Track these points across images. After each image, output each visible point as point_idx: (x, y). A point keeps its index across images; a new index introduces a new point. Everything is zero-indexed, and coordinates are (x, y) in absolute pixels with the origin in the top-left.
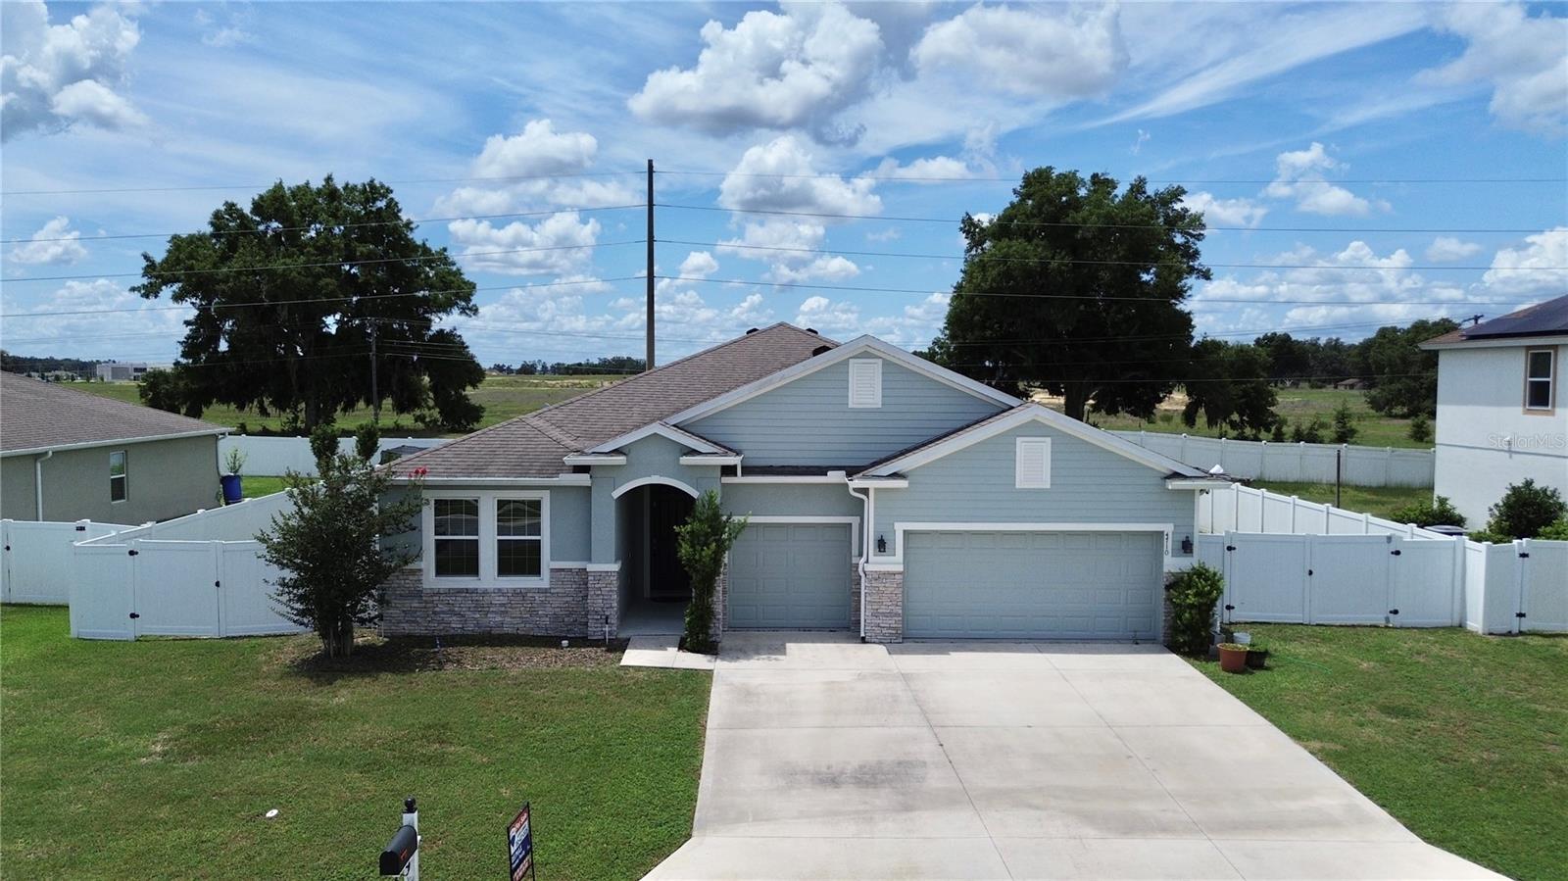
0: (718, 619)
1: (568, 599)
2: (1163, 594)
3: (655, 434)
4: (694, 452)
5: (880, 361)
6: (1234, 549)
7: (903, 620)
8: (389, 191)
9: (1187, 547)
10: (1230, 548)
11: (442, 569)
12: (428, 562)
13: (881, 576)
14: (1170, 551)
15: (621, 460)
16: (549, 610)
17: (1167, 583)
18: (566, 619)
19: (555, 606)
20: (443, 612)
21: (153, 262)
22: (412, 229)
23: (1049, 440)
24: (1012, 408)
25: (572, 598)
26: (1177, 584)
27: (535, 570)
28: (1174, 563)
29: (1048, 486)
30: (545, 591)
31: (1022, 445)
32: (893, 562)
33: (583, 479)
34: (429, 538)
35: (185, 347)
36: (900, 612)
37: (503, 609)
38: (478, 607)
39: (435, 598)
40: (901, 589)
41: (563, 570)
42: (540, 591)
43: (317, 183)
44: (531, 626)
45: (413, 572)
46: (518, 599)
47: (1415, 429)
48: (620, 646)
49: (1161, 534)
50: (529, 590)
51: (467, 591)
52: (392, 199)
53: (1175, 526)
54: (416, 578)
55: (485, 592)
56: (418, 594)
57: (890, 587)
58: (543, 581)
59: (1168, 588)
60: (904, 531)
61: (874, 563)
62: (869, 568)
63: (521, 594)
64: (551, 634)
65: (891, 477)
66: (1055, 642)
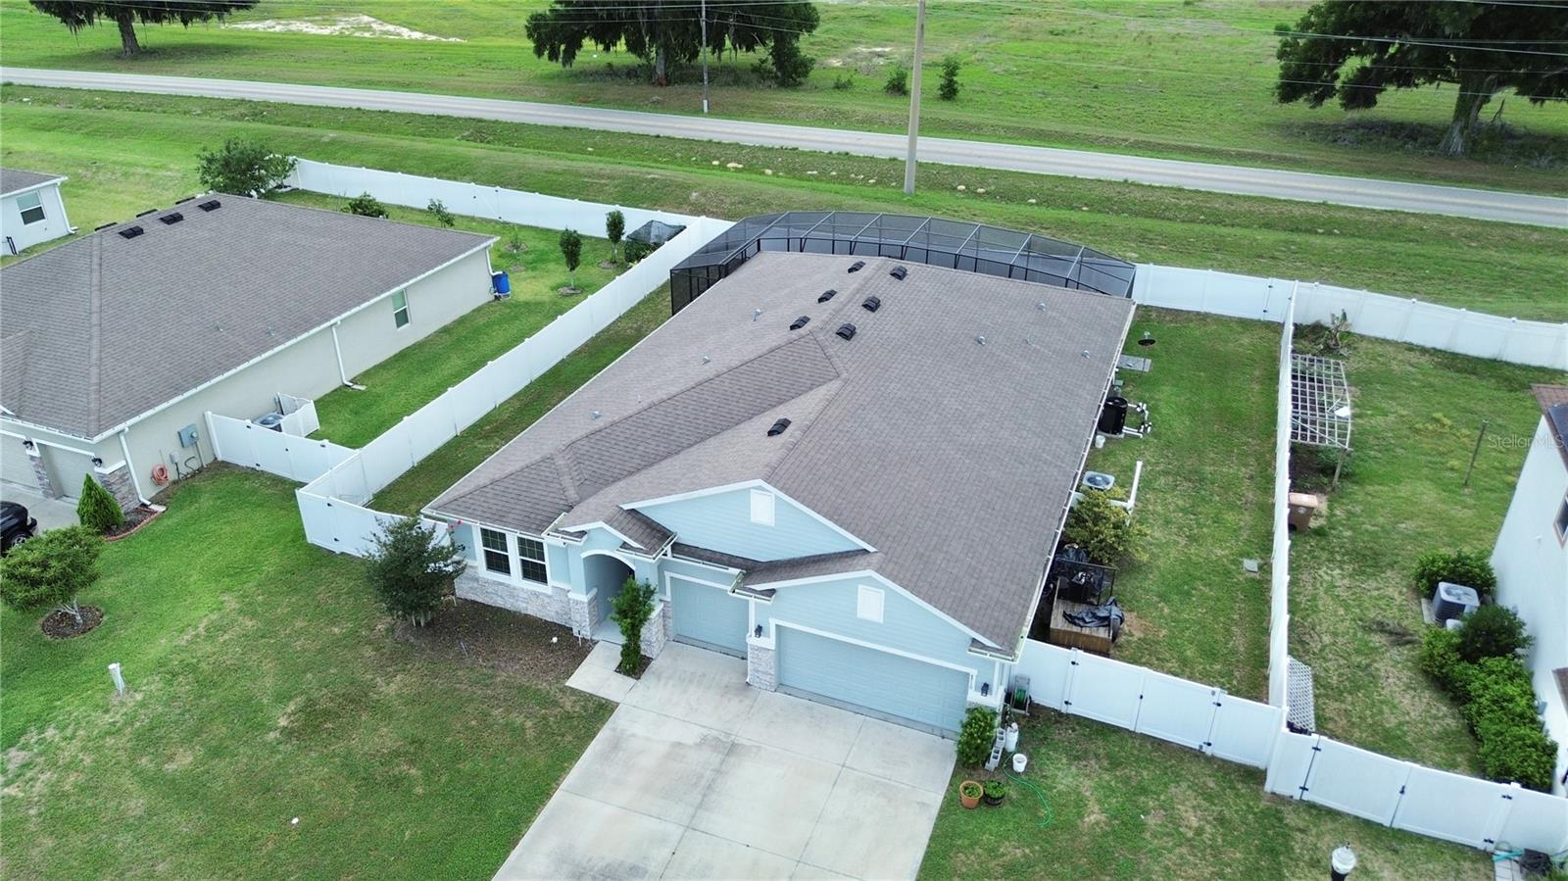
1: (563, 605)
3: (602, 527)
4: (627, 545)
5: (773, 495)
6: (1077, 664)
7: (776, 677)
9: (985, 689)
10: (1074, 663)
11: (490, 567)
12: (480, 561)
13: (760, 649)
14: (974, 687)
15: (579, 541)
17: (969, 707)
20: (492, 593)
23: (887, 592)
25: (566, 605)
27: (544, 581)
28: (975, 697)
29: (881, 622)
30: (550, 597)
31: (863, 592)
32: (768, 643)
34: (480, 547)
36: (773, 672)
37: (526, 600)
38: (512, 595)
39: (486, 584)
40: (775, 660)
41: (559, 587)
42: (547, 595)
45: (472, 566)
46: (535, 595)
48: (586, 650)
49: (967, 675)
53: (978, 672)
54: (474, 570)
55: (514, 589)
57: (767, 657)
58: (548, 590)
60: (776, 625)
61: (755, 640)
62: (751, 642)
64: (555, 621)
65: (762, 593)
66: (886, 717)
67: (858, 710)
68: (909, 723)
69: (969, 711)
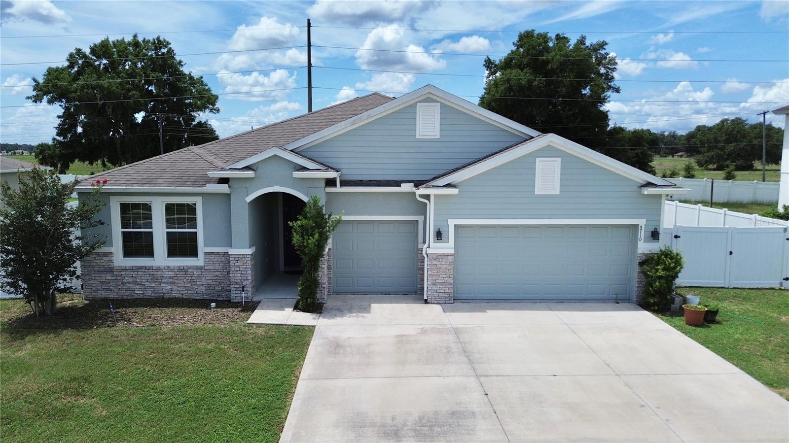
0: (324, 288)
1: (217, 273)
2: (637, 269)
3: (275, 155)
4: (304, 169)
5: (440, 104)
6: (679, 237)
7: (454, 288)
8: (168, 43)
9: (655, 235)
10: (676, 237)
11: (128, 252)
12: (117, 247)
13: (438, 257)
14: (642, 237)
15: (250, 174)
16: (204, 281)
17: (640, 261)
18: (216, 288)
19: (208, 278)
20: (129, 283)
21: (38, 83)
22: (182, 65)
23: (560, 159)
24: (532, 138)
25: (220, 273)
26: (648, 261)
27: (194, 253)
28: (645, 247)
29: (558, 193)
30: (201, 268)
31: (541, 164)
32: (447, 247)
33: (224, 188)
34: (117, 230)
35: (58, 130)
36: (452, 282)
37: (172, 280)
38: (154, 279)
39: (123, 273)
40: (453, 266)
41: (213, 253)
42: (197, 268)
43: (129, 38)
44: (192, 292)
45: (106, 254)
46: (182, 273)
47: (726, 174)
48: (250, 307)
49: (637, 226)
50: (189, 267)
51: (145, 268)
52: (170, 48)
53: (647, 221)
54: (108, 259)
55: (159, 269)
56: (111, 270)
57: (444, 265)
58: (199, 261)
59: (641, 264)
60: (455, 225)
61: (434, 248)
62: (430, 251)
63: (184, 270)
65: (446, 187)
66: (562, 302)
67: (537, 301)
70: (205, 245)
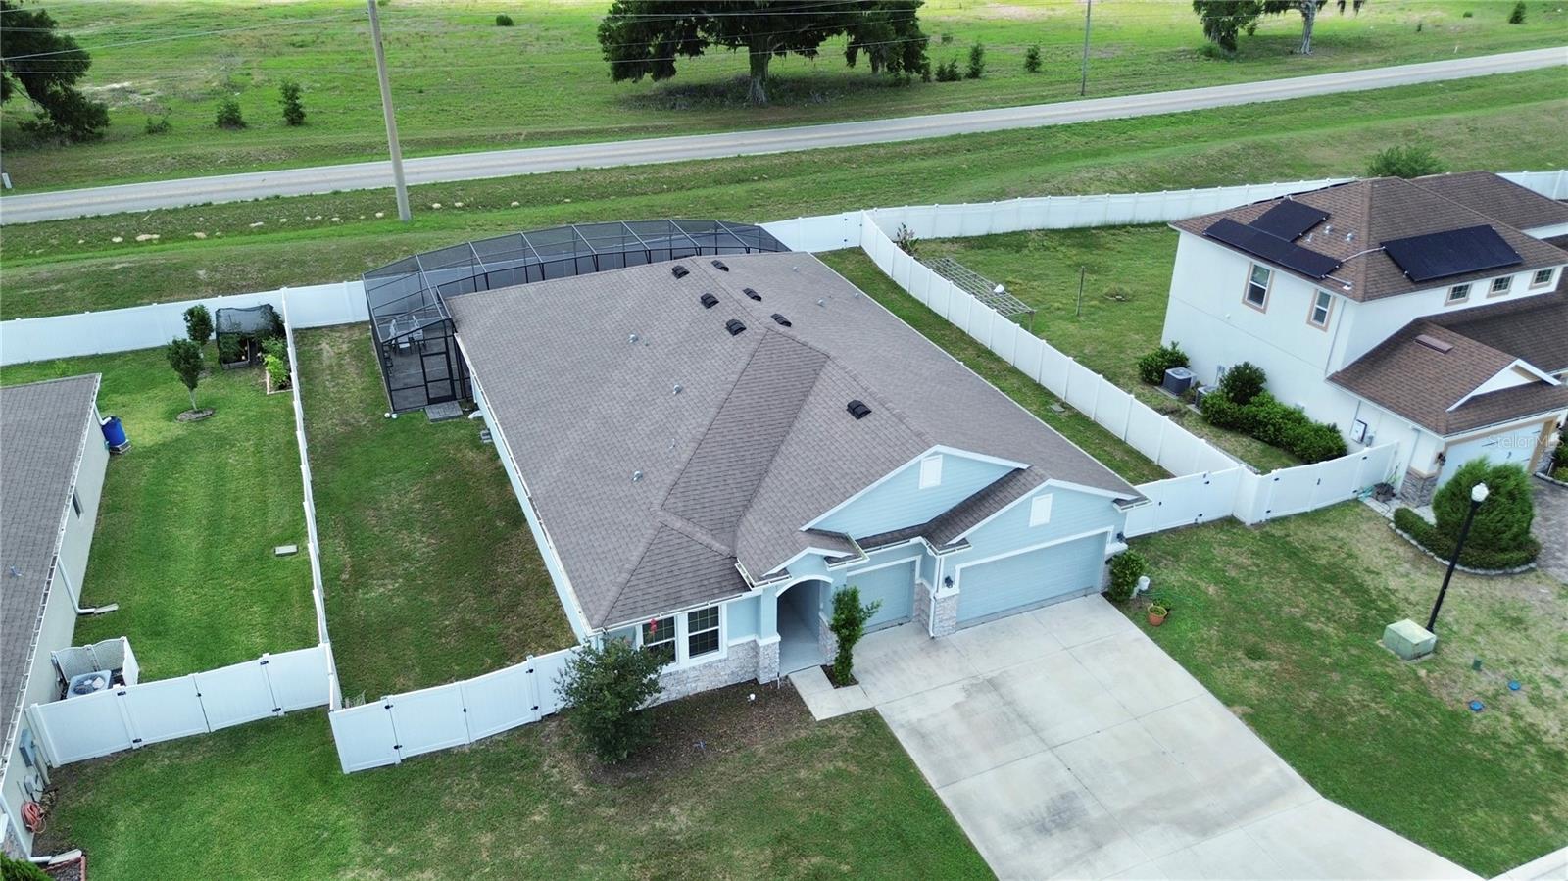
1: (743, 662)
2: (1104, 565)
3: (809, 553)
4: (832, 557)
7: (956, 619)
9: (1120, 537)
13: (944, 600)
14: (1110, 542)
16: (729, 671)
17: (1107, 559)
18: (740, 673)
19: (733, 666)
23: (1054, 496)
25: (746, 661)
26: (1113, 562)
27: (715, 647)
28: (1111, 548)
29: (1048, 521)
30: (726, 659)
31: (1037, 504)
32: (955, 589)
36: (955, 615)
37: (696, 678)
38: (681, 681)
40: (957, 603)
41: (738, 644)
46: (705, 668)
49: (1106, 533)
51: (671, 673)
53: (1115, 526)
57: (950, 604)
58: (722, 654)
60: (961, 569)
61: (942, 593)
62: (938, 597)
64: (729, 683)
65: (959, 544)
66: (1040, 604)
67: (1022, 609)
68: (1056, 599)
69: (1107, 562)
70: (729, 638)
